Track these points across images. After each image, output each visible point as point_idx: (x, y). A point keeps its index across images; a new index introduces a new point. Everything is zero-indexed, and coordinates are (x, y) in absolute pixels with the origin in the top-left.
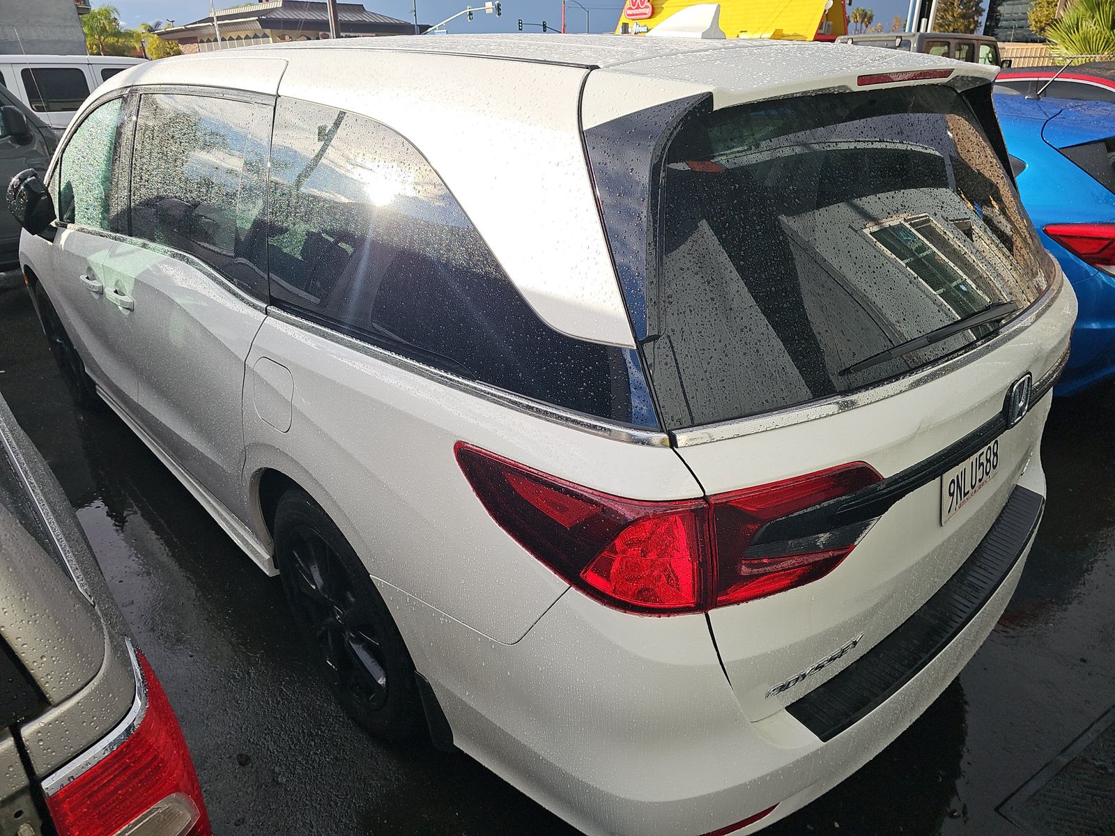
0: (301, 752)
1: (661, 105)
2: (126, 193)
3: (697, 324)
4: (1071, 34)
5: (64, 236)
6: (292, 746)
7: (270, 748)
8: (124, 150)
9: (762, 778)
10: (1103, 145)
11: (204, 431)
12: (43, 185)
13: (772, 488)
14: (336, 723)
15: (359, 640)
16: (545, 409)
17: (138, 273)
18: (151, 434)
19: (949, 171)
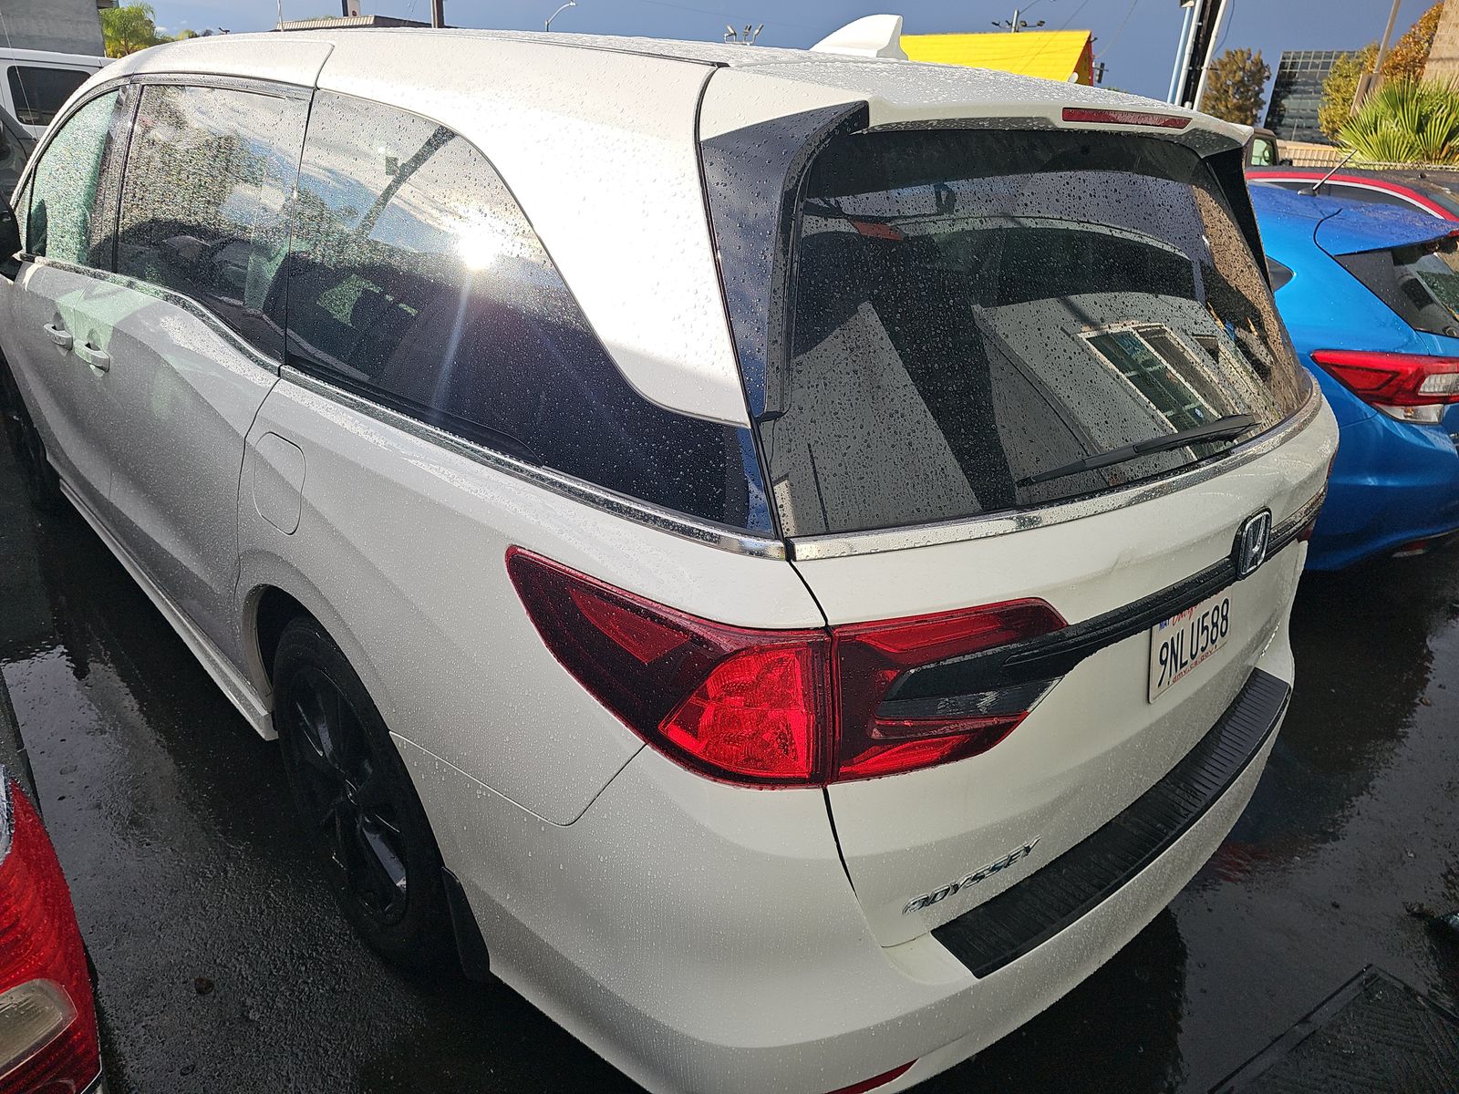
0: (285, 979)
1: (802, 113)
2: (111, 215)
3: (833, 402)
4: (1367, 135)
5: (30, 272)
6: (274, 971)
7: (243, 973)
8: (116, 159)
9: (892, 1023)
10: (1388, 255)
11: (190, 537)
12: (9, 208)
13: (917, 622)
14: (339, 943)
15: (377, 827)
16: (628, 505)
17: (119, 320)
18: (125, 544)
19: (1197, 275)
